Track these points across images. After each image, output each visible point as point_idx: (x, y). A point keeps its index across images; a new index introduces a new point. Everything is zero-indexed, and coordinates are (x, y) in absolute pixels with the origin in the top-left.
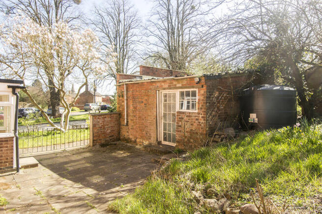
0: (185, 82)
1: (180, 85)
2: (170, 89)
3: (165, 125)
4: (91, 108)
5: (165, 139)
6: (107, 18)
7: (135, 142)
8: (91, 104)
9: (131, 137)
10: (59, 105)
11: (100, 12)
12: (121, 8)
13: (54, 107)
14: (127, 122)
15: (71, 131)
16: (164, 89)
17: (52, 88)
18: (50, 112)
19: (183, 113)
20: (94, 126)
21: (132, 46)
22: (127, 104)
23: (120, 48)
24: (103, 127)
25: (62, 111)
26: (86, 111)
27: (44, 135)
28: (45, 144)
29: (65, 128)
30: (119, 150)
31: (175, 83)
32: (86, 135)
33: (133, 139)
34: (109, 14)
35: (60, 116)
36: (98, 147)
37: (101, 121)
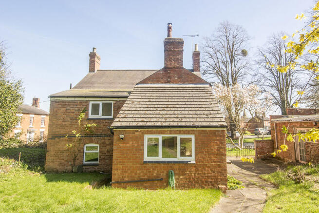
0: (309, 124)
1: (305, 126)
2: (301, 127)
3: (300, 150)
4: (260, 133)
5: (301, 159)
6: (269, 56)
7: (283, 159)
8: (260, 129)
9: (281, 156)
10: (235, 130)
11: (263, 53)
12: (282, 44)
13: (232, 132)
14: (278, 146)
15: (244, 150)
16: (297, 127)
17: (230, 118)
18: (230, 135)
19: (309, 143)
20: (257, 147)
21: (296, 75)
22: (277, 135)
23: (283, 80)
24: (262, 148)
25: (238, 134)
26: (256, 135)
27: (229, 150)
28: (232, 155)
29: (241, 147)
30: (272, 163)
31: (303, 124)
32: (253, 153)
33: (282, 158)
34: (271, 53)
35: (237, 138)
36: (260, 160)
37: (261, 144)
